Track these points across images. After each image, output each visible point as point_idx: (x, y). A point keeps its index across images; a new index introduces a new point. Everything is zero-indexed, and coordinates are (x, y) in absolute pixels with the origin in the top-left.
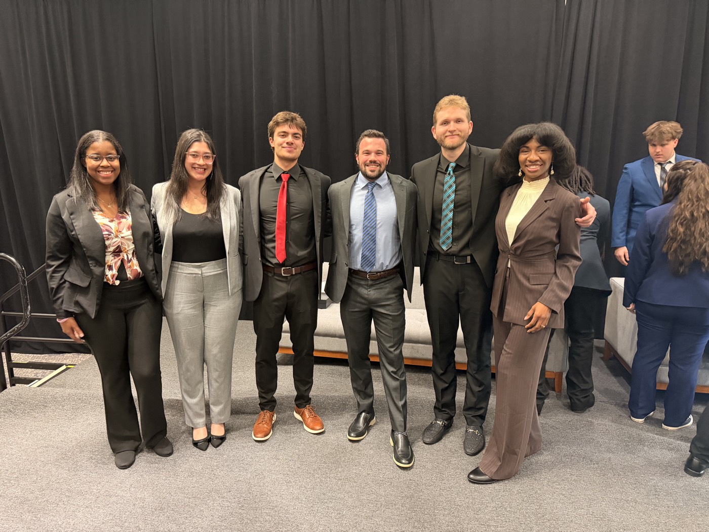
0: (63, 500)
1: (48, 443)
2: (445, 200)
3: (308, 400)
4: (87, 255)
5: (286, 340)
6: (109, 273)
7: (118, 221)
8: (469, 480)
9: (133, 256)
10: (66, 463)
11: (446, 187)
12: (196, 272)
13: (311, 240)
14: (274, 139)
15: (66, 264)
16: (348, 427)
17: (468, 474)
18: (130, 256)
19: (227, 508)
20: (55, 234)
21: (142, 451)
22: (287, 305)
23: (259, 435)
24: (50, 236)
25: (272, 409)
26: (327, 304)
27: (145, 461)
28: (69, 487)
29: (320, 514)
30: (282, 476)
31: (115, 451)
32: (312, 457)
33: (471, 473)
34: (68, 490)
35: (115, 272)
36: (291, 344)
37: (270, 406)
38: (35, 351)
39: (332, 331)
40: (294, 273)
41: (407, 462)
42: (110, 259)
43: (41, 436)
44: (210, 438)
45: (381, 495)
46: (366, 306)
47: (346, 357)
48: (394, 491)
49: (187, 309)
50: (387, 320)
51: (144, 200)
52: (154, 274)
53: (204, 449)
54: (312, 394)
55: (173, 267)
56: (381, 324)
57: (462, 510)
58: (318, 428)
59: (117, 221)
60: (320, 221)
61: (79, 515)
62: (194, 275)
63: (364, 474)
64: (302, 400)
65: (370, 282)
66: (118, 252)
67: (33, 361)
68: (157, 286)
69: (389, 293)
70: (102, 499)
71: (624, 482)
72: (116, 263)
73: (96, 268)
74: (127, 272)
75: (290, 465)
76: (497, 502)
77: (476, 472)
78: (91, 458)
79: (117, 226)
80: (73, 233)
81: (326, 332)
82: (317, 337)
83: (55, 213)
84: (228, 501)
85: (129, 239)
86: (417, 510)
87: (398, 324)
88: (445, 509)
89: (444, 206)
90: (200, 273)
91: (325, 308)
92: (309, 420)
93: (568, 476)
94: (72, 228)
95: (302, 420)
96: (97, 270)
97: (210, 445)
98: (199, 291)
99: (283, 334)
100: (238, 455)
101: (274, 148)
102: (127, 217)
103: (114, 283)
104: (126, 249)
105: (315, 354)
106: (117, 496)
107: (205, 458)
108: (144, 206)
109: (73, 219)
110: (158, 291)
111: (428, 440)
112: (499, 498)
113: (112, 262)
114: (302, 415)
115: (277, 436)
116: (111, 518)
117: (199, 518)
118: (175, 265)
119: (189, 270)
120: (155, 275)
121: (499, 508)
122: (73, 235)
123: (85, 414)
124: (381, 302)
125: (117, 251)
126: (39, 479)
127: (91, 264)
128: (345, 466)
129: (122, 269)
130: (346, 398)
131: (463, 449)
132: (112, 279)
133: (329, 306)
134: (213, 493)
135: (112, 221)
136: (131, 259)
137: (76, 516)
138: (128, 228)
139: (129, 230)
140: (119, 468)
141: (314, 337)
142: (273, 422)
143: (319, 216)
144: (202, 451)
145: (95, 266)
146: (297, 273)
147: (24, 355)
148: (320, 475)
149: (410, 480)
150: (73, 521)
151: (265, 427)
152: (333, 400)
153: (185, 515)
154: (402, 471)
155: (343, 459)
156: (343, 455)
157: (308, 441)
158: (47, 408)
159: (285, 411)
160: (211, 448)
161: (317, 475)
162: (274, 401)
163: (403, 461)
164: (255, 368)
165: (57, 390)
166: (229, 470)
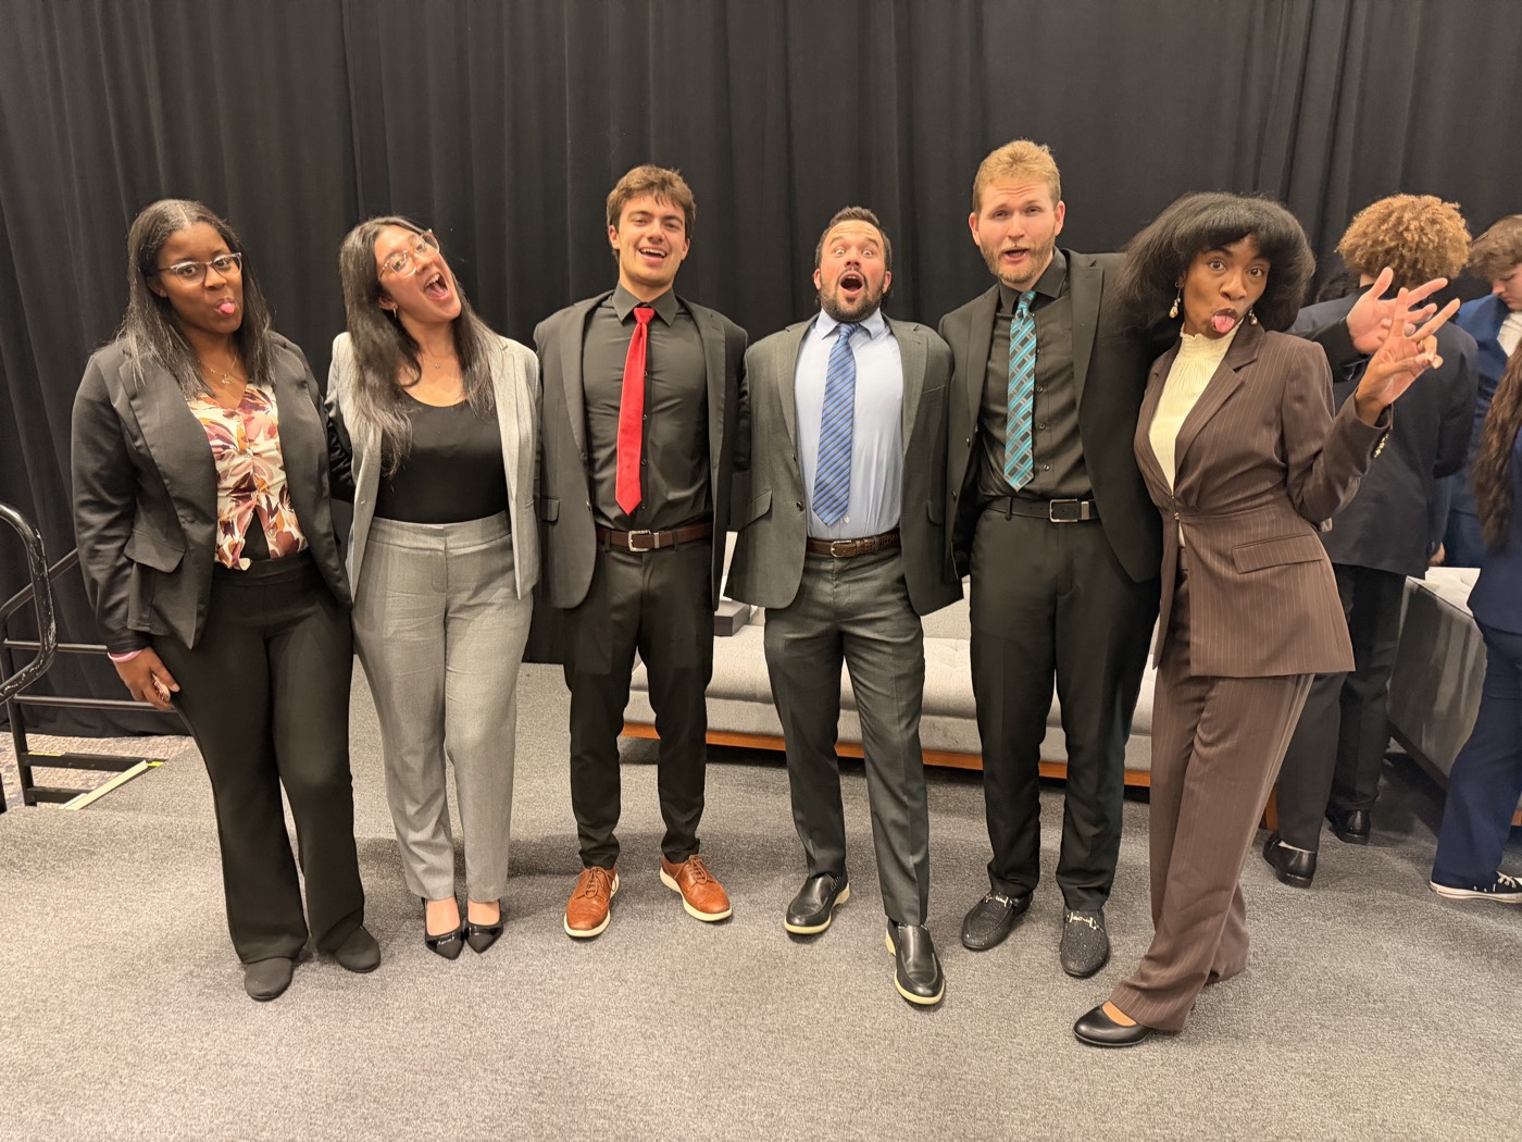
0: (120, 1073)
1: (96, 937)
2: (1013, 374)
3: (694, 846)
4: (173, 494)
5: (639, 708)
6: (225, 542)
7: (246, 416)
8: (1077, 1037)
9: (281, 501)
10: (132, 984)
11: (1014, 344)
12: (432, 546)
13: (700, 464)
14: (621, 228)
15: (127, 519)
16: (786, 908)
17: (1074, 1022)
18: (275, 501)
19: (503, 1098)
20: (96, 448)
21: (307, 958)
22: (640, 622)
23: (581, 924)
24: (84, 451)
25: (609, 864)
26: (734, 627)
27: (315, 982)
28: (136, 1043)
29: (724, 1116)
30: (633, 1021)
31: (244, 958)
32: (703, 977)
33: (1083, 1020)
34: (134, 1050)
35: (239, 537)
36: (651, 716)
37: (606, 856)
38: (87, 730)
39: (746, 688)
40: (657, 545)
41: (929, 992)
42: (227, 507)
43: (79, 921)
44: (467, 930)
45: (869, 1071)
46: (829, 624)
47: (781, 747)
48: (899, 1061)
49: (410, 631)
50: (881, 655)
51: (306, 369)
52: (331, 543)
53: (452, 954)
54: (703, 829)
55: (377, 530)
56: (865, 666)
57: (1066, 1110)
58: (717, 908)
59: (243, 416)
60: (722, 420)
61: (156, 1109)
62: (428, 553)
63: (827, 1019)
64: (680, 843)
65: (838, 564)
66: (245, 488)
67: (81, 752)
68: (338, 573)
69: (882, 591)
70: (211, 1072)
71: (1451, 1044)
72: (240, 518)
73: (195, 525)
74: (268, 540)
75: (653, 994)
76: (1148, 1092)
77: (1094, 1017)
78: (191, 973)
79: (243, 427)
80: (138, 443)
81: (733, 689)
82: (713, 700)
83: (93, 396)
84: (505, 1081)
85: (272, 460)
86: (958, 1107)
87: (907, 666)
88: (1024, 1108)
89: (1011, 388)
90: (442, 547)
91: (730, 634)
92: (696, 891)
93: (1316, 1029)
94: (135, 432)
95: (679, 891)
96: (197, 532)
97: (467, 947)
98: (436, 589)
99: (632, 693)
100: (530, 971)
101: (618, 251)
102: (268, 406)
103: (237, 564)
104: (264, 482)
105: (711, 739)
106: (246, 1066)
107: (454, 978)
108: (305, 382)
109: (137, 410)
110: (341, 585)
111: (975, 942)
112: (1153, 1082)
113: (231, 515)
114: (681, 880)
115: (622, 926)
116: (230, 1117)
117: (437, 1121)
118: (381, 527)
119: (415, 539)
120: (334, 546)
121: (1154, 1106)
122: (138, 448)
123: (181, 873)
124: (865, 612)
125: (243, 486)
126: (68, 1021)
127: (182, 516)
128: (782, 998)
129: (255, 531)
130: (780, 840)
131: (1058, 962)
132: (233, 554)
133: (738, 630)
134: (471, 1060)
135: (230, 415)
136: (277, 508)
137: (148, 1113)
138: (271, 434)
139: (272, 437)
140: (254, 998)
141: (708, 700)
142: (612, 894)
143: (719, 409)
144: (446, 961)
145: (192, 522)
146: (665, 544)
147: (61, 739)
148: (722, 1020)
149: (937, 1035)
150: (141, 1126)
151: (593, 906)
152: (749, 843)
153: (405, 1114)
154: (918, 1013)
155: (777, 982)
156: (774, 973)
157: (693, 938)
158: (96, 857)
159: (639, 870)
160: (467, 954)
161: (716, 1021)
162: (613, 845)
163: (920, 990)
164: (569, 770)
165: (119, 816)
166: (510, 1006)
